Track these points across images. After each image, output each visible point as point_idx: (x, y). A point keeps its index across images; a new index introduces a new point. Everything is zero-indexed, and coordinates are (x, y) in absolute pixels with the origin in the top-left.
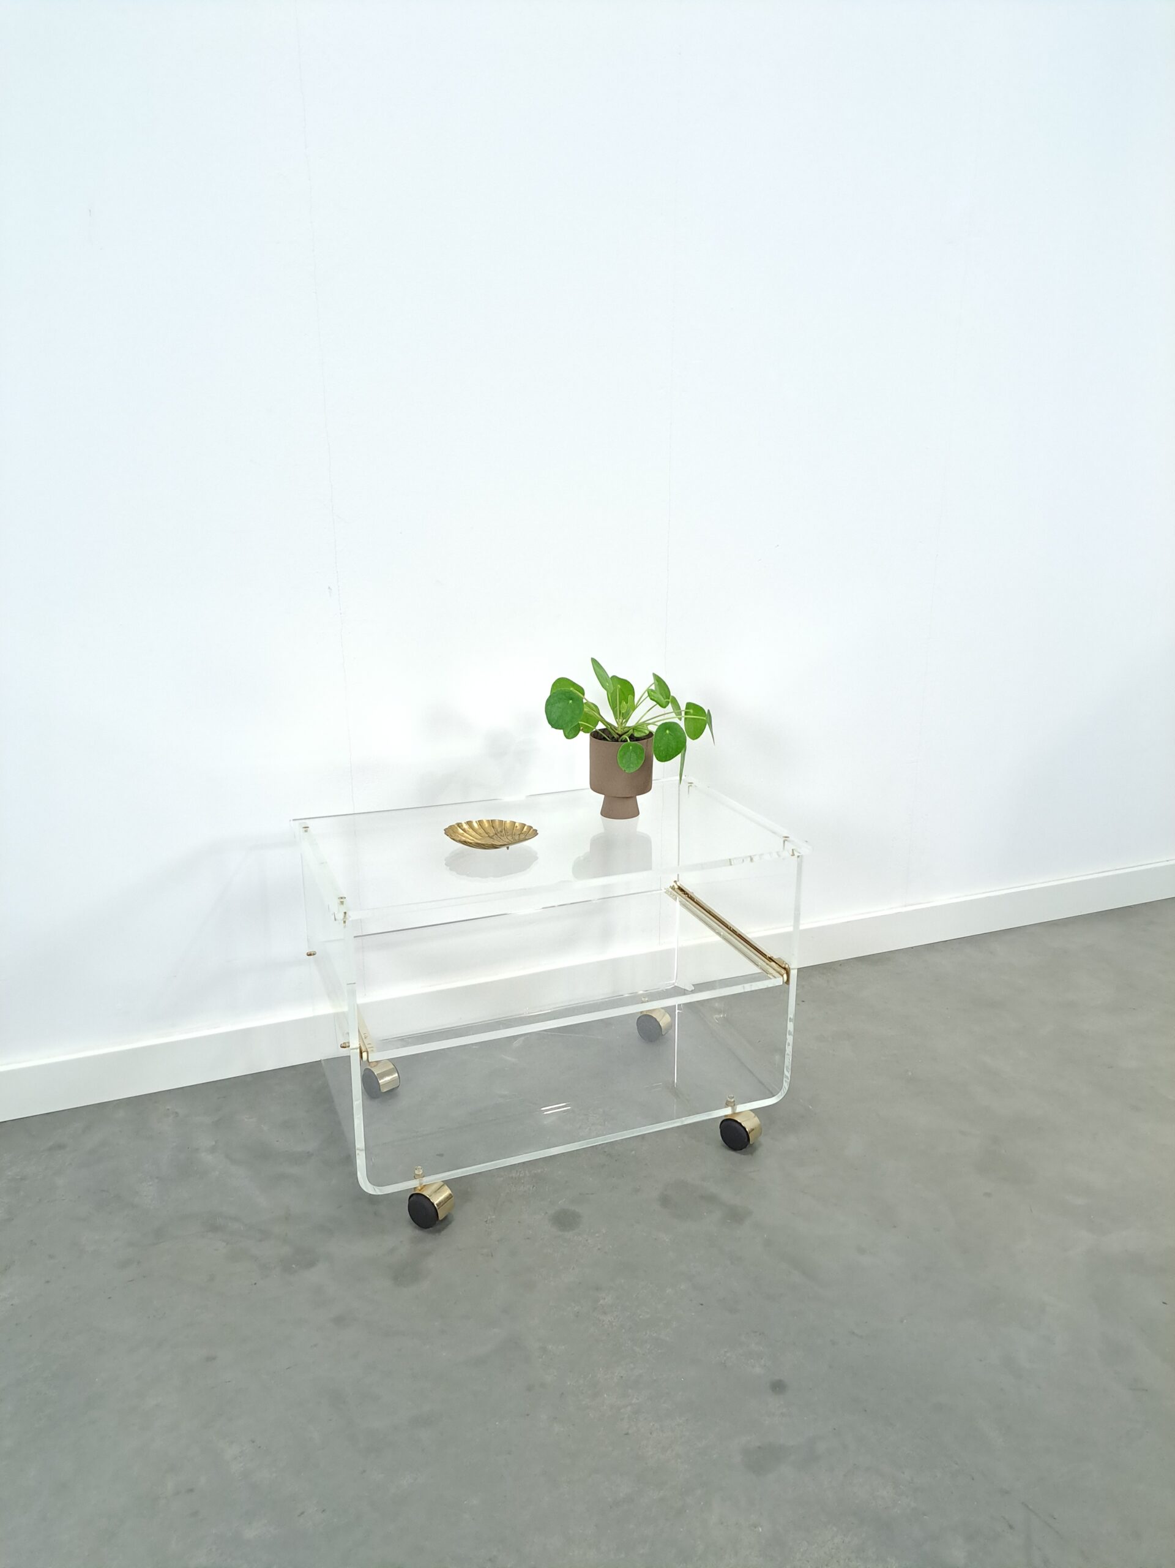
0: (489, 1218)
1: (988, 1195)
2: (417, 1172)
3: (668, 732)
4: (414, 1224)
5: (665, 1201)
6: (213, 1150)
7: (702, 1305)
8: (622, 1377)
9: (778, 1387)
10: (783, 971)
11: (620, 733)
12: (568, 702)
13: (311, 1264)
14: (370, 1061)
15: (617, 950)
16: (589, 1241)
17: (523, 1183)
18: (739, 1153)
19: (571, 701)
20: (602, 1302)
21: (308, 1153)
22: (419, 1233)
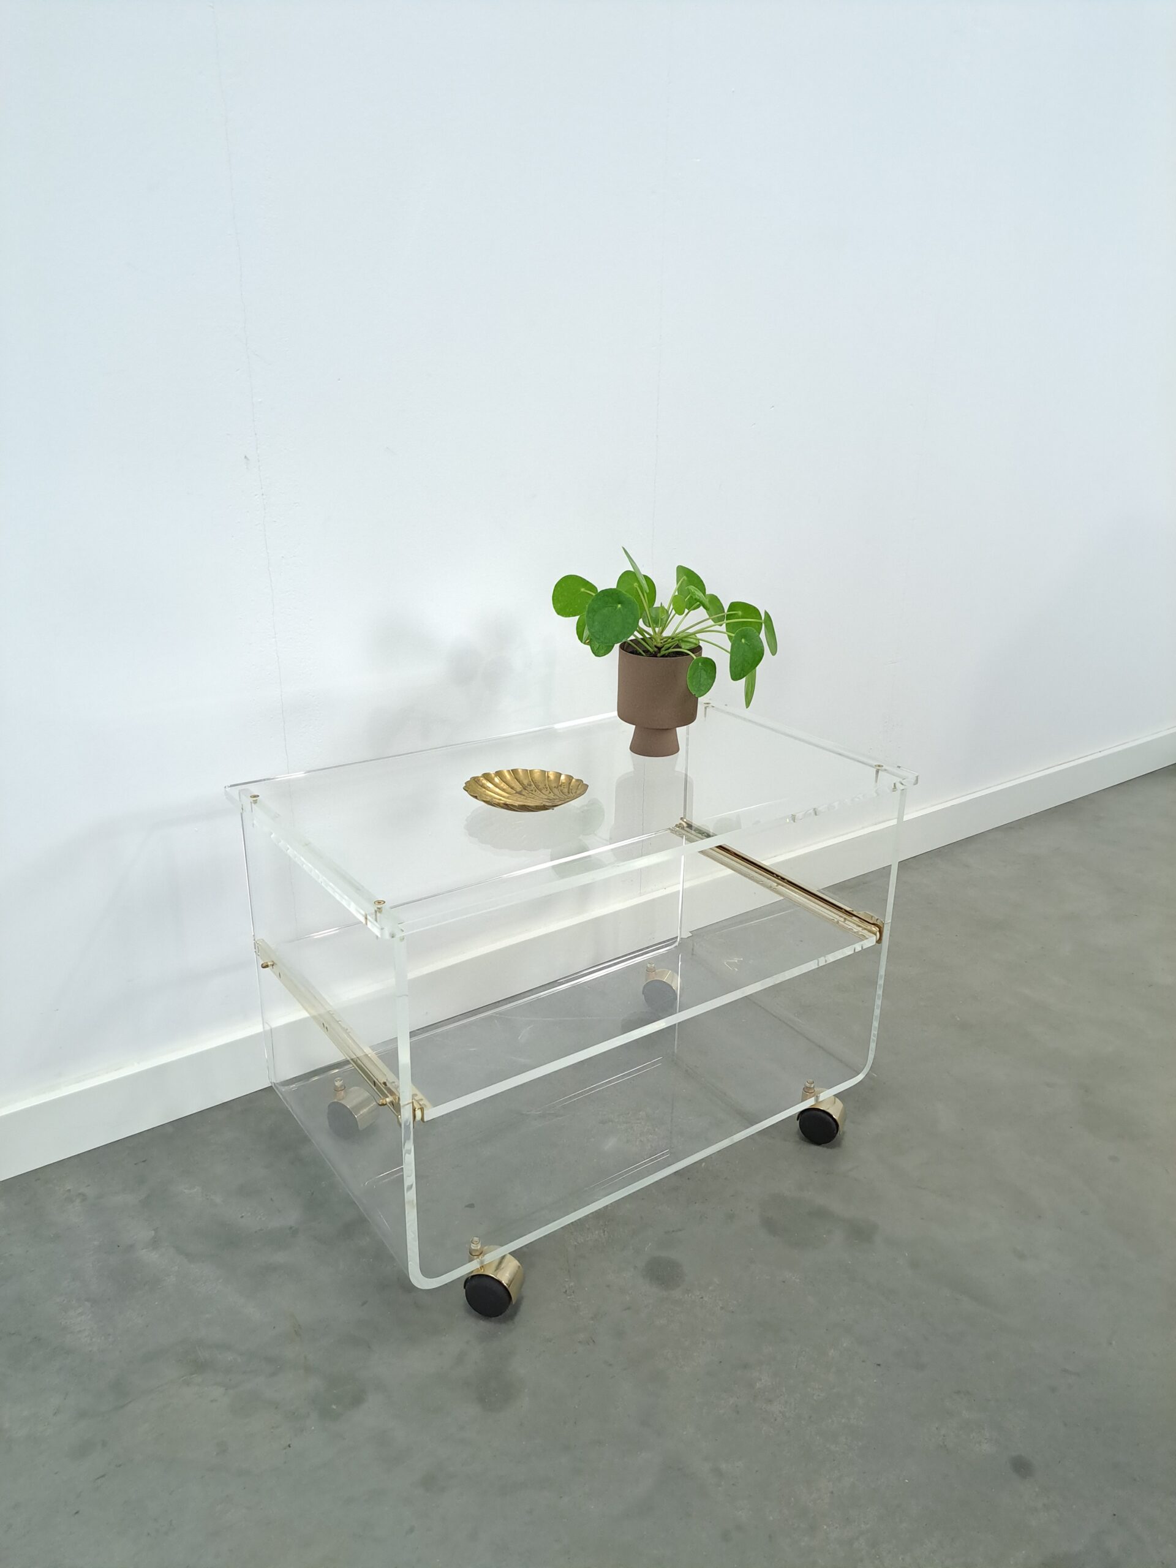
0: (567, 1286)
1: (1114, 1159)
2: (473, 1247)
3: (743, 641)
4: (473, 1311)
5: (770, 1225)
6: (155, 1243)
7: (879, 1365)
8: (832, 1493)
9: (1022, 1467)
10: (875, 929)
11: (659, 645)
12: (616, 607)
13: (357, 1400)
14: (425, 1120)
15: (599, 910)
16: (706, 1299)
17: (588, 1229)
18: (828, 1147)
19: (619, 606)
20: (758, 1385)
21: (291, 1228)
22: (484, 1325)
